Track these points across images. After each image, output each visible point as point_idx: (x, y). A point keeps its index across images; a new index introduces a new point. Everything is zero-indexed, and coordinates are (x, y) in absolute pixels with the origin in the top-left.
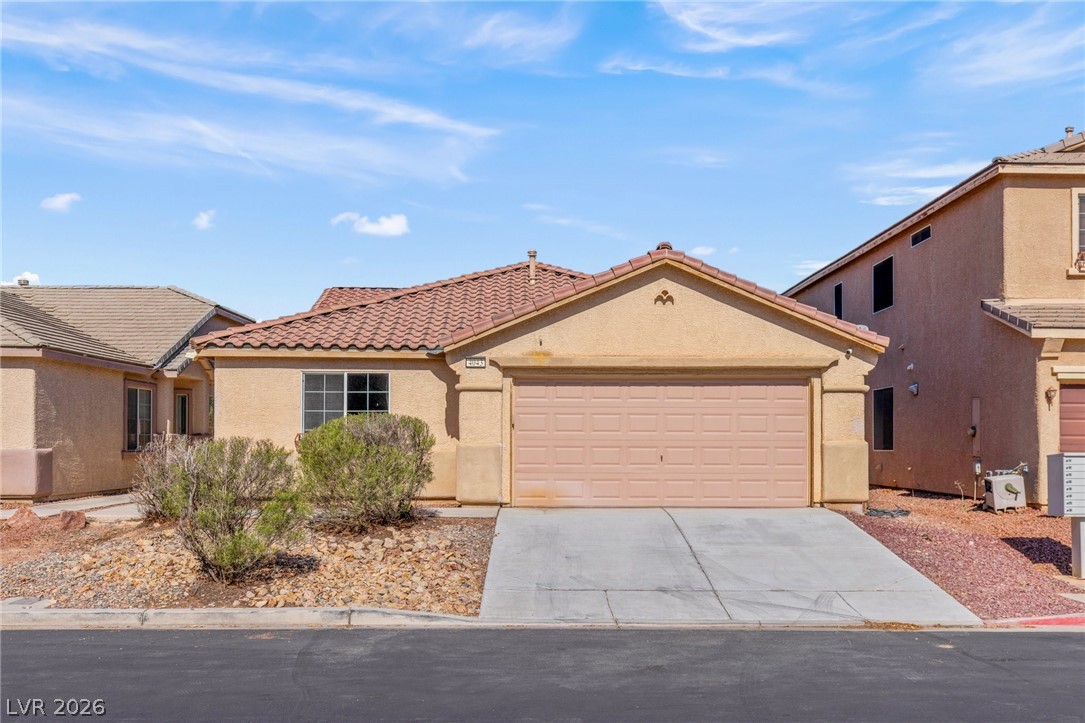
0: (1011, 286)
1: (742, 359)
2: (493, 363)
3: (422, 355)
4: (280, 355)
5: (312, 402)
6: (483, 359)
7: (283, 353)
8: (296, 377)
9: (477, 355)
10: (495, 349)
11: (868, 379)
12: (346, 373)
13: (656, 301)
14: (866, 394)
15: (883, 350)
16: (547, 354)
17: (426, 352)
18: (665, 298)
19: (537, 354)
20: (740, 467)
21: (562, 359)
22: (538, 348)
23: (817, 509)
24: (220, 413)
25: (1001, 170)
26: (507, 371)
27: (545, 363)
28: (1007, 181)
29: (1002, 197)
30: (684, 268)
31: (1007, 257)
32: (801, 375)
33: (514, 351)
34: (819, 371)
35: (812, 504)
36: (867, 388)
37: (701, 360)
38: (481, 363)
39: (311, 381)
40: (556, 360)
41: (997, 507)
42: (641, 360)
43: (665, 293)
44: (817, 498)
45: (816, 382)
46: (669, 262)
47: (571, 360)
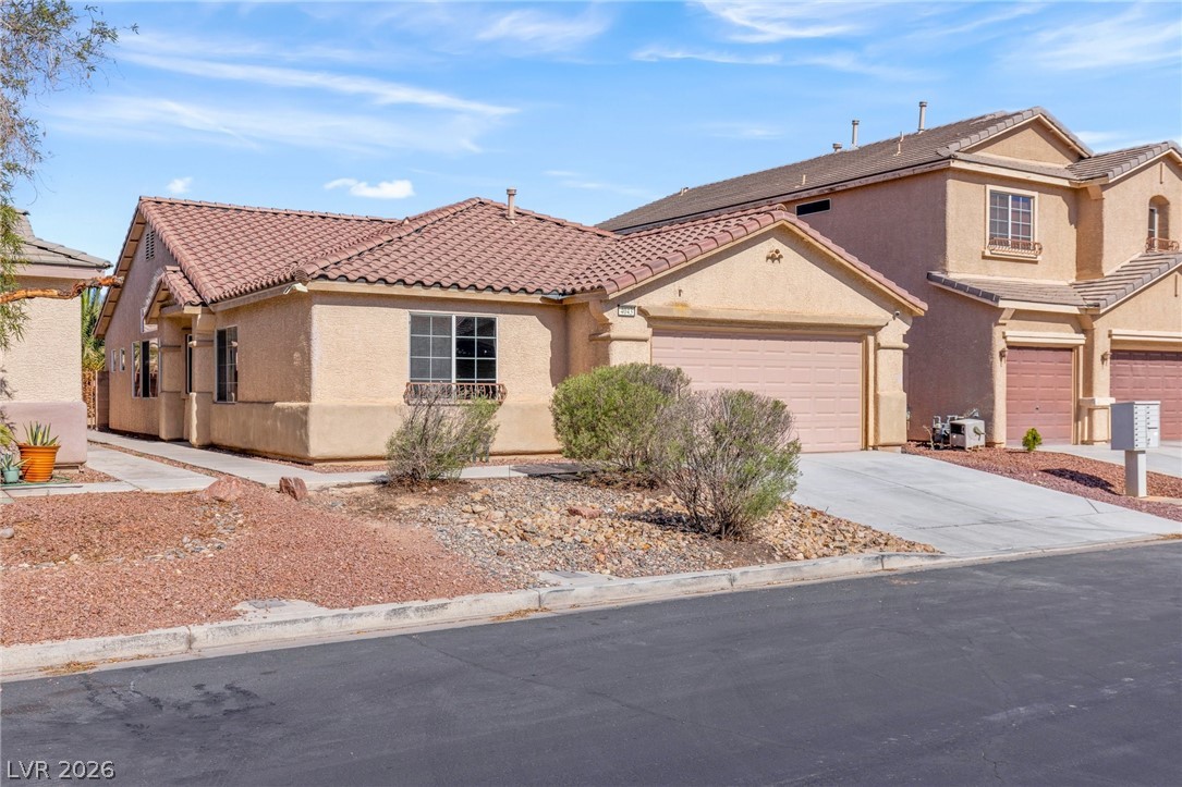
0: (952, 264)
1: (830, 317)
2: (642, 312)
3: (536, 299)
4: (396, 293)
5: (417, 347)
6: (633, 307)
7: (399, 290)
8: (401, 318)
9: (628, 304)
10: (642, 298)
11: (906, 338)
12: (454, 315)
13: (768, 258)
14: (906, 352)
15: (923, 313)
16: (684, 305)
17: (540, 296)
18: (774, 257)
19: (677, 304)
20: (817, 415)
21: (700, 311)
22: (678, 299)
23: (871, 452)
24: (321, 358)
25: (952, 165)
26: (652, 320)
27: (687, 314)
28: (950, 174)
29: (945, 186)
30: (796, 230)
31: (949, 237)
32: (860, 333)
33: (657, 301)
34: (874, 330)
35: (866, 448)
36: (906, 346)
37: (803, 317)
38: (631, 312)
39: (418, 324)
40: (694, 311)
41: (968, 446)
42: (760, 315)
43: (777, 252)
44: (871, 443)
45: (871, 339)
46: (786, 223)
47: (706, 312)
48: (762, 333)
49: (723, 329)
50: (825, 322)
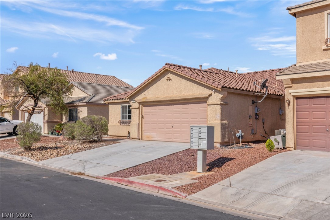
0: (299, 59)
8: (120, 106)
9: (134, 99)
10: (137, 98)
12: (128, 105)
16: (146, 98)
18: (169, 79)
25: (290, 12)
28: (298, 15)
30: (170, 70)
31: (297, 46)
33: (140, 98)
34: (207, 98)
42: (163, 98)
46: (167, 69)
48: (172, 103)
49: (160, 103)
50: (184, 98)
